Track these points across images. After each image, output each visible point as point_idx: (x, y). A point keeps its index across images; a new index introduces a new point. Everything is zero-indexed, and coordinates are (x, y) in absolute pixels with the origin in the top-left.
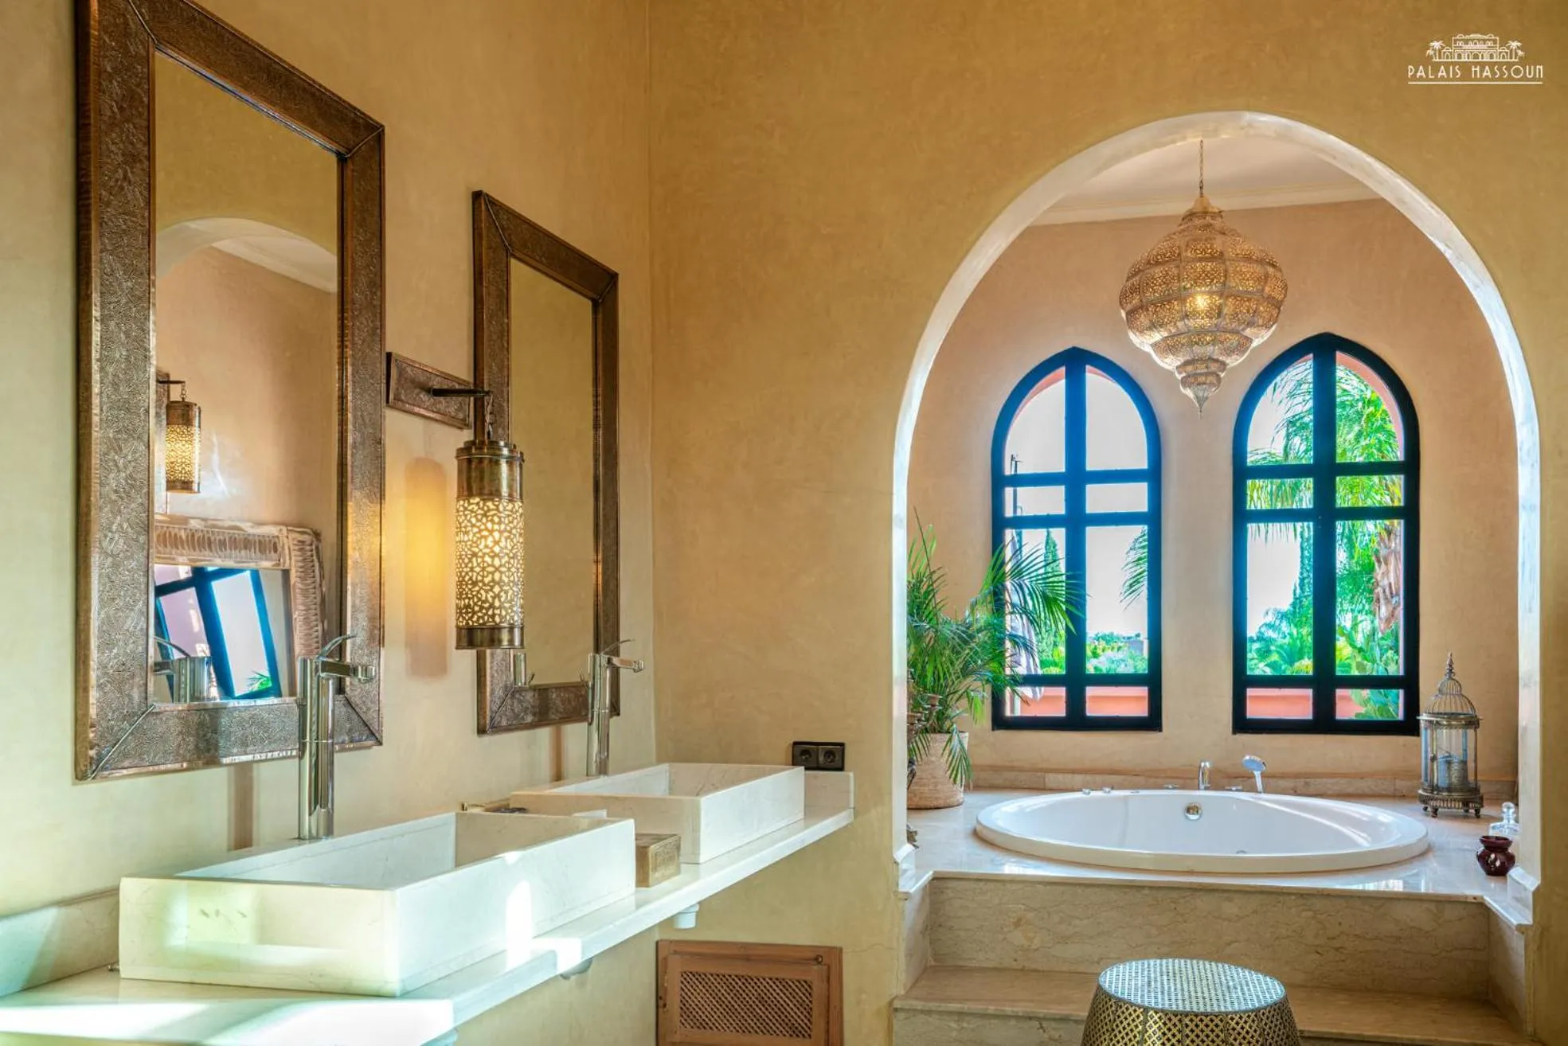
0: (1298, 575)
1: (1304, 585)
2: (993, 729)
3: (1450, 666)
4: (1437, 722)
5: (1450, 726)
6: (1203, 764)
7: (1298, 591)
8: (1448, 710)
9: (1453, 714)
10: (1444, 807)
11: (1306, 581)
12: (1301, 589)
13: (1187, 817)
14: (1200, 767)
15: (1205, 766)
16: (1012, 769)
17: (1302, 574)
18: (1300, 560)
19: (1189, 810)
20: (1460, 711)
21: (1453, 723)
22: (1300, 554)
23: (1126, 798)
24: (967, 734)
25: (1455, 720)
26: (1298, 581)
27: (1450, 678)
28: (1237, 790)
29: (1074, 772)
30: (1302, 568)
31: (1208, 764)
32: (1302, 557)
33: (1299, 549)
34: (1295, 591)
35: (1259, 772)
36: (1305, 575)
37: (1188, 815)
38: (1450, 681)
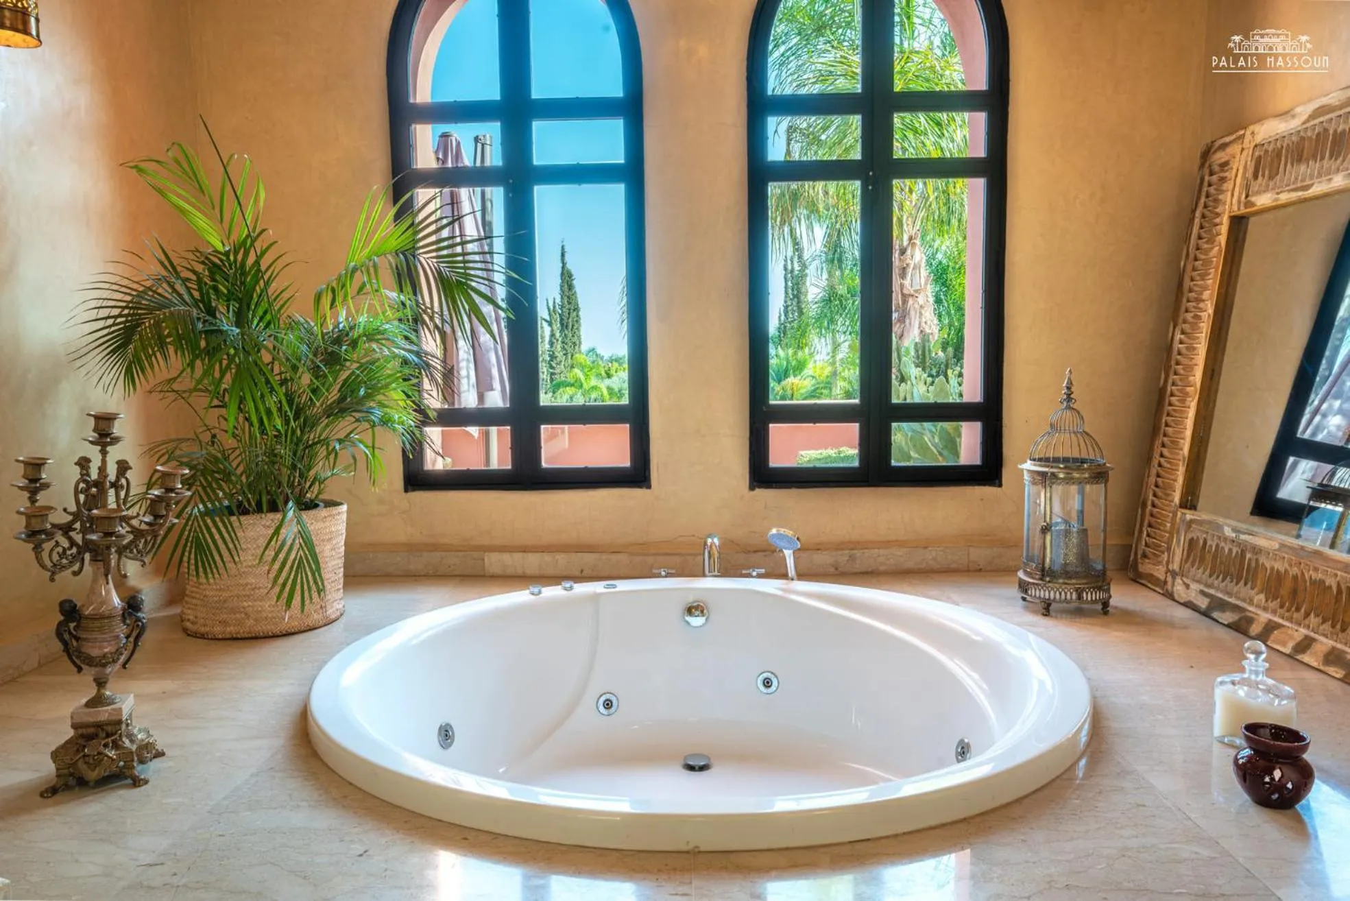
0: (783, 302)
1: (787, 312)
2: (406, 491)
3: (1068, 388)
4: (1053, 474)
5: (1069, 480)
6: (709, 541)
7: (783, 318)
8: (1068, 454)
9: (1075, 460)
10: (1060, 601)
11: (790, 308)
12: (785, 316)
13: (688, 623)
14: (705, 544)
15: (712, 543)
16: (434, 547)
17: (786, 302)
18: (784, 289)
19: (690, 610)
20: (1084, 455)
21: (1076, 475)
22: (784, 284)
23: (596, 597)
24: (344, 508)
25: (1078, 469)
26: (782, 309)
27: (1068, 408)
28: (760, 576)
29: (525, 549)
30: (786, 297)
31: (716, 541)
32: (786, 287)
33: (783, 280)
34: (780, 317)
35: (791, 552)
36: (789, 303)
37: (688, 618)
38: (1069, 413)
